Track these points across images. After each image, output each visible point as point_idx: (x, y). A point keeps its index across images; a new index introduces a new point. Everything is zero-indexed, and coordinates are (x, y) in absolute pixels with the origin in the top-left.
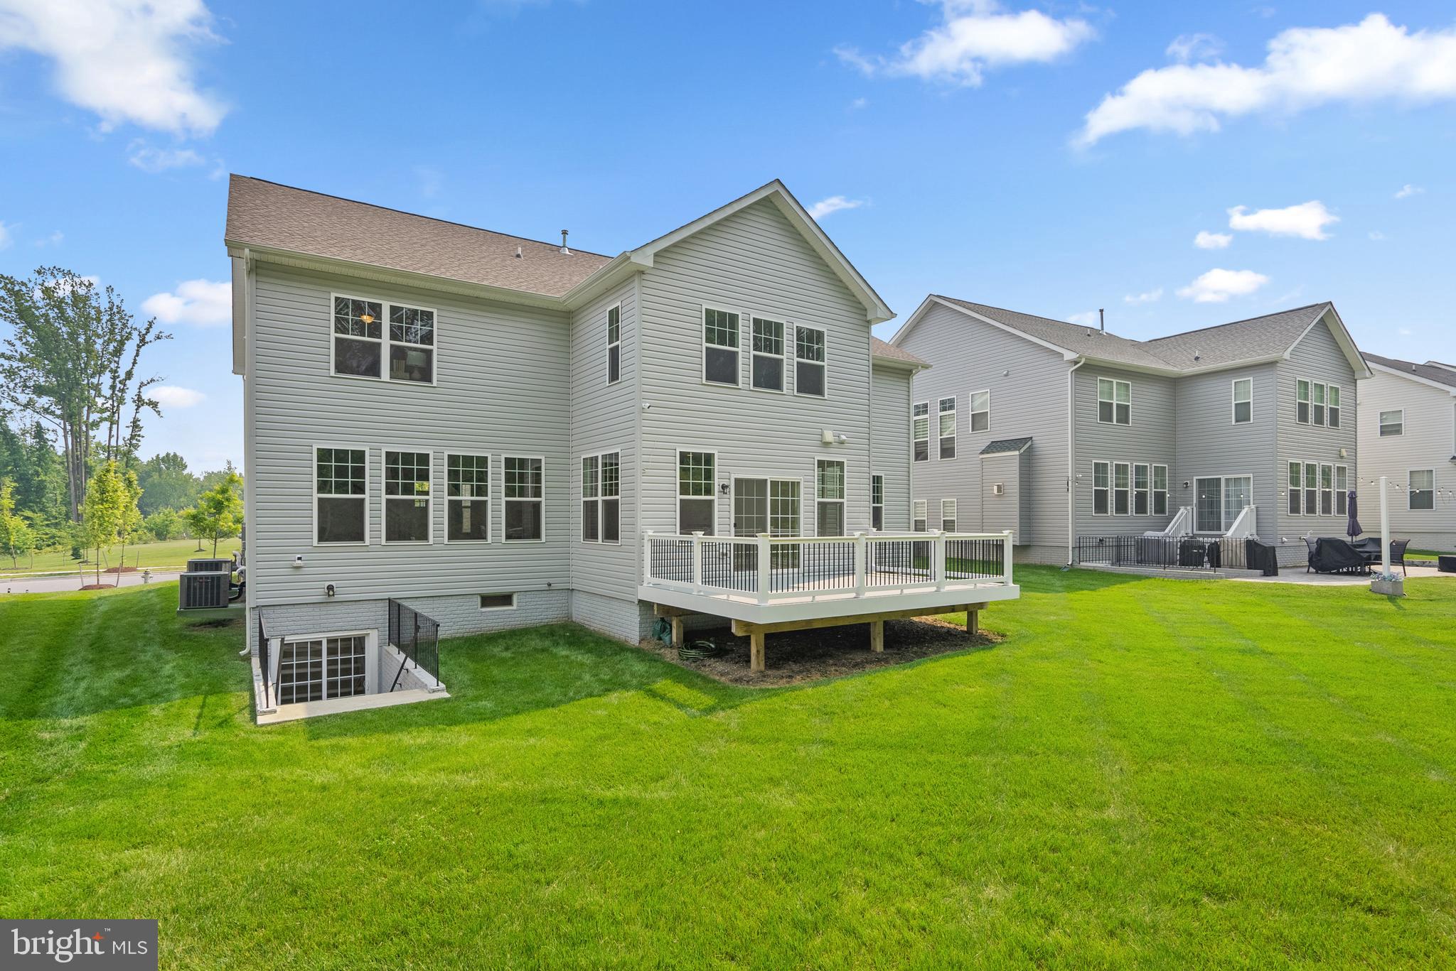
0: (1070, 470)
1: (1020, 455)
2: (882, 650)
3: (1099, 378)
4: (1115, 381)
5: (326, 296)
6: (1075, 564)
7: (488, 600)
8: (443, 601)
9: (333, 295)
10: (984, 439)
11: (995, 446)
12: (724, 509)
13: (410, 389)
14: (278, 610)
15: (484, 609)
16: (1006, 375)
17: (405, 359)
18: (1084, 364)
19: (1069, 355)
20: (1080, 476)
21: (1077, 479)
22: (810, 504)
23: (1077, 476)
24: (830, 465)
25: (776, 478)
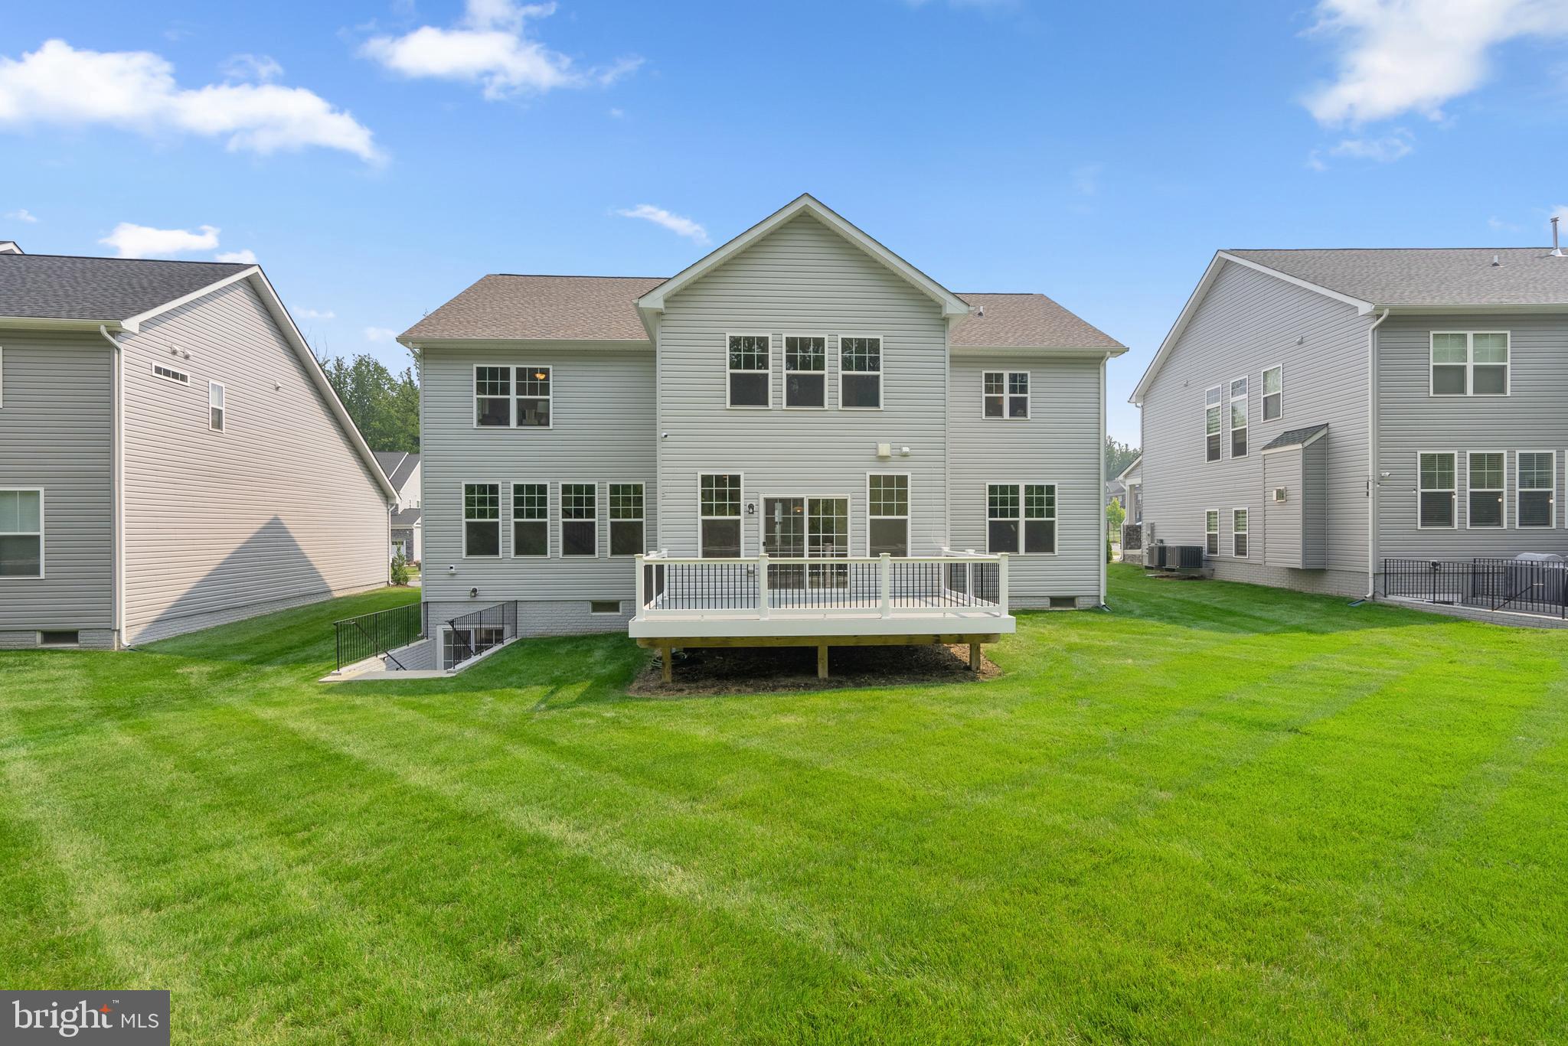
0: (1370, 467)
1: (1305, 449)
2: (827, 676)
3: (1432, 333)
4: (1470, 334)
5: (469, 367)
6: (1377, 596)
7: (598, 606)
8: (559, 605)
9: (475, 366)
10: (1276, 430)
11: (1287, 438)
12: (752, 530)
13: (533, 432)
14: (442, 606)
15: (594, 614)
16: (1300, 343)
17: (536, 409)
18: (1389, 316)
19: (1365, 308)
20: (1388, 474)
21: (1382, 478)
22: (859, 524)
23: (1383, 474)
24: (889, 480)
25: (815, 496)
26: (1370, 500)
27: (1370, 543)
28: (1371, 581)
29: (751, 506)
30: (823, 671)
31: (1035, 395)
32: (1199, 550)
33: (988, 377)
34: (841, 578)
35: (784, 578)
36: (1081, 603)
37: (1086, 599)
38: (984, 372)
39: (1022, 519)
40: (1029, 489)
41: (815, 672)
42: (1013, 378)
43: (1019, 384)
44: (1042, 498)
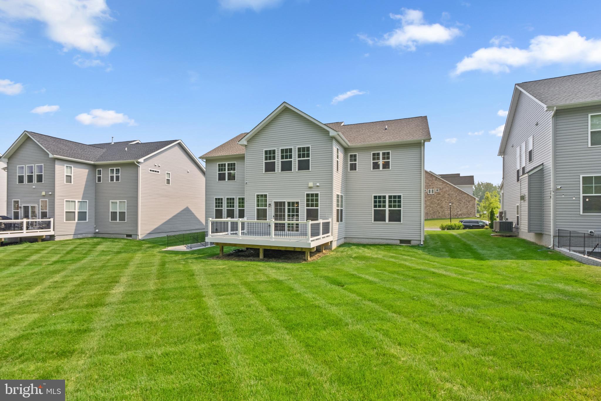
0: (552, 184)
1: (529, 176)
2: (261, 258)
5: (216, 164)
6: (555, 247)
9: (218, 164)
10: (532, 166)
12: (270, 212)
13: (231, 182)
16: (537, 125)
17: (232, 175)
18: (557, 110)
19: (545, 107)
20: (560, 187)
21: (558, 189)
22: (303, 210)
23: (558, 187)
24: (312, 195)
25: (289, 201)
26: (552, 200)
27: (552, 221)
28: (552, 240)
29: (270, 204)
30: (261, 256)
31: (393, 160)
32: (511, 223)
33: (374, 154)
34: (297, 229)
35: (279, 228)
36: (413, 243)
37: (415, 242)
38: (372, 153)
39: (387, 209)
40: (390, 197)
41: (259, 256)
42: (384, 154)
43: (386, 156)
44: (396, 200)
